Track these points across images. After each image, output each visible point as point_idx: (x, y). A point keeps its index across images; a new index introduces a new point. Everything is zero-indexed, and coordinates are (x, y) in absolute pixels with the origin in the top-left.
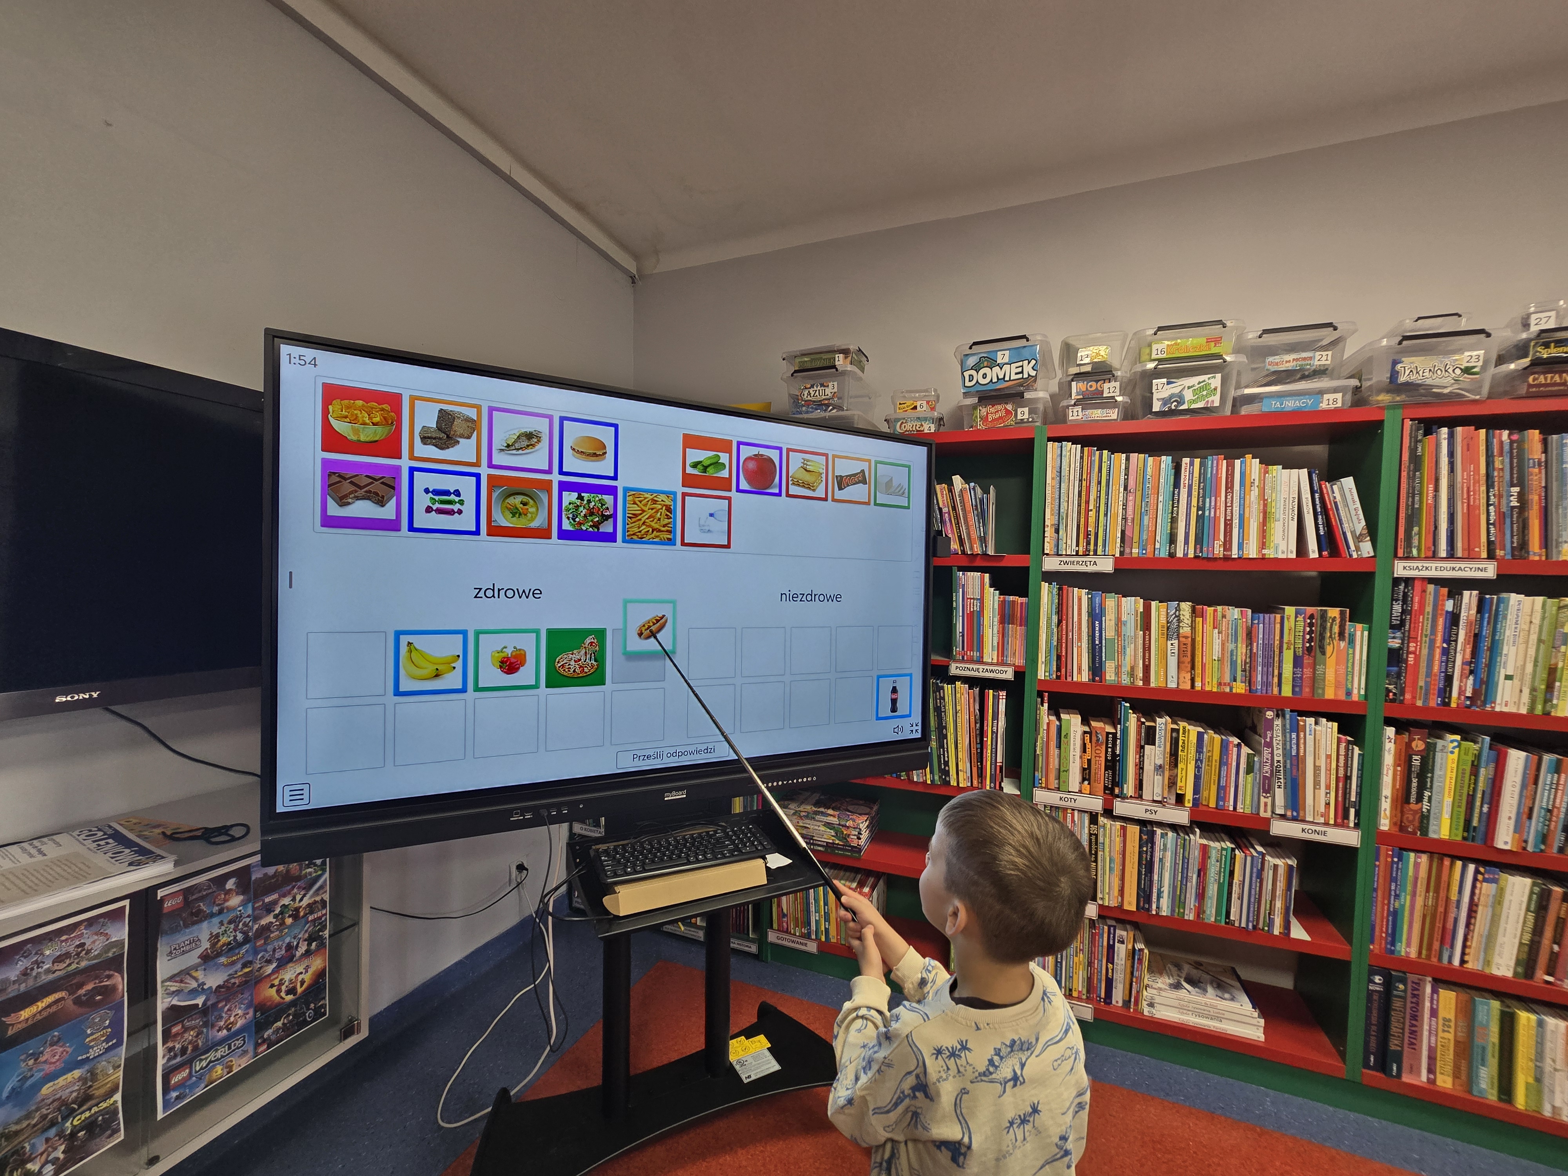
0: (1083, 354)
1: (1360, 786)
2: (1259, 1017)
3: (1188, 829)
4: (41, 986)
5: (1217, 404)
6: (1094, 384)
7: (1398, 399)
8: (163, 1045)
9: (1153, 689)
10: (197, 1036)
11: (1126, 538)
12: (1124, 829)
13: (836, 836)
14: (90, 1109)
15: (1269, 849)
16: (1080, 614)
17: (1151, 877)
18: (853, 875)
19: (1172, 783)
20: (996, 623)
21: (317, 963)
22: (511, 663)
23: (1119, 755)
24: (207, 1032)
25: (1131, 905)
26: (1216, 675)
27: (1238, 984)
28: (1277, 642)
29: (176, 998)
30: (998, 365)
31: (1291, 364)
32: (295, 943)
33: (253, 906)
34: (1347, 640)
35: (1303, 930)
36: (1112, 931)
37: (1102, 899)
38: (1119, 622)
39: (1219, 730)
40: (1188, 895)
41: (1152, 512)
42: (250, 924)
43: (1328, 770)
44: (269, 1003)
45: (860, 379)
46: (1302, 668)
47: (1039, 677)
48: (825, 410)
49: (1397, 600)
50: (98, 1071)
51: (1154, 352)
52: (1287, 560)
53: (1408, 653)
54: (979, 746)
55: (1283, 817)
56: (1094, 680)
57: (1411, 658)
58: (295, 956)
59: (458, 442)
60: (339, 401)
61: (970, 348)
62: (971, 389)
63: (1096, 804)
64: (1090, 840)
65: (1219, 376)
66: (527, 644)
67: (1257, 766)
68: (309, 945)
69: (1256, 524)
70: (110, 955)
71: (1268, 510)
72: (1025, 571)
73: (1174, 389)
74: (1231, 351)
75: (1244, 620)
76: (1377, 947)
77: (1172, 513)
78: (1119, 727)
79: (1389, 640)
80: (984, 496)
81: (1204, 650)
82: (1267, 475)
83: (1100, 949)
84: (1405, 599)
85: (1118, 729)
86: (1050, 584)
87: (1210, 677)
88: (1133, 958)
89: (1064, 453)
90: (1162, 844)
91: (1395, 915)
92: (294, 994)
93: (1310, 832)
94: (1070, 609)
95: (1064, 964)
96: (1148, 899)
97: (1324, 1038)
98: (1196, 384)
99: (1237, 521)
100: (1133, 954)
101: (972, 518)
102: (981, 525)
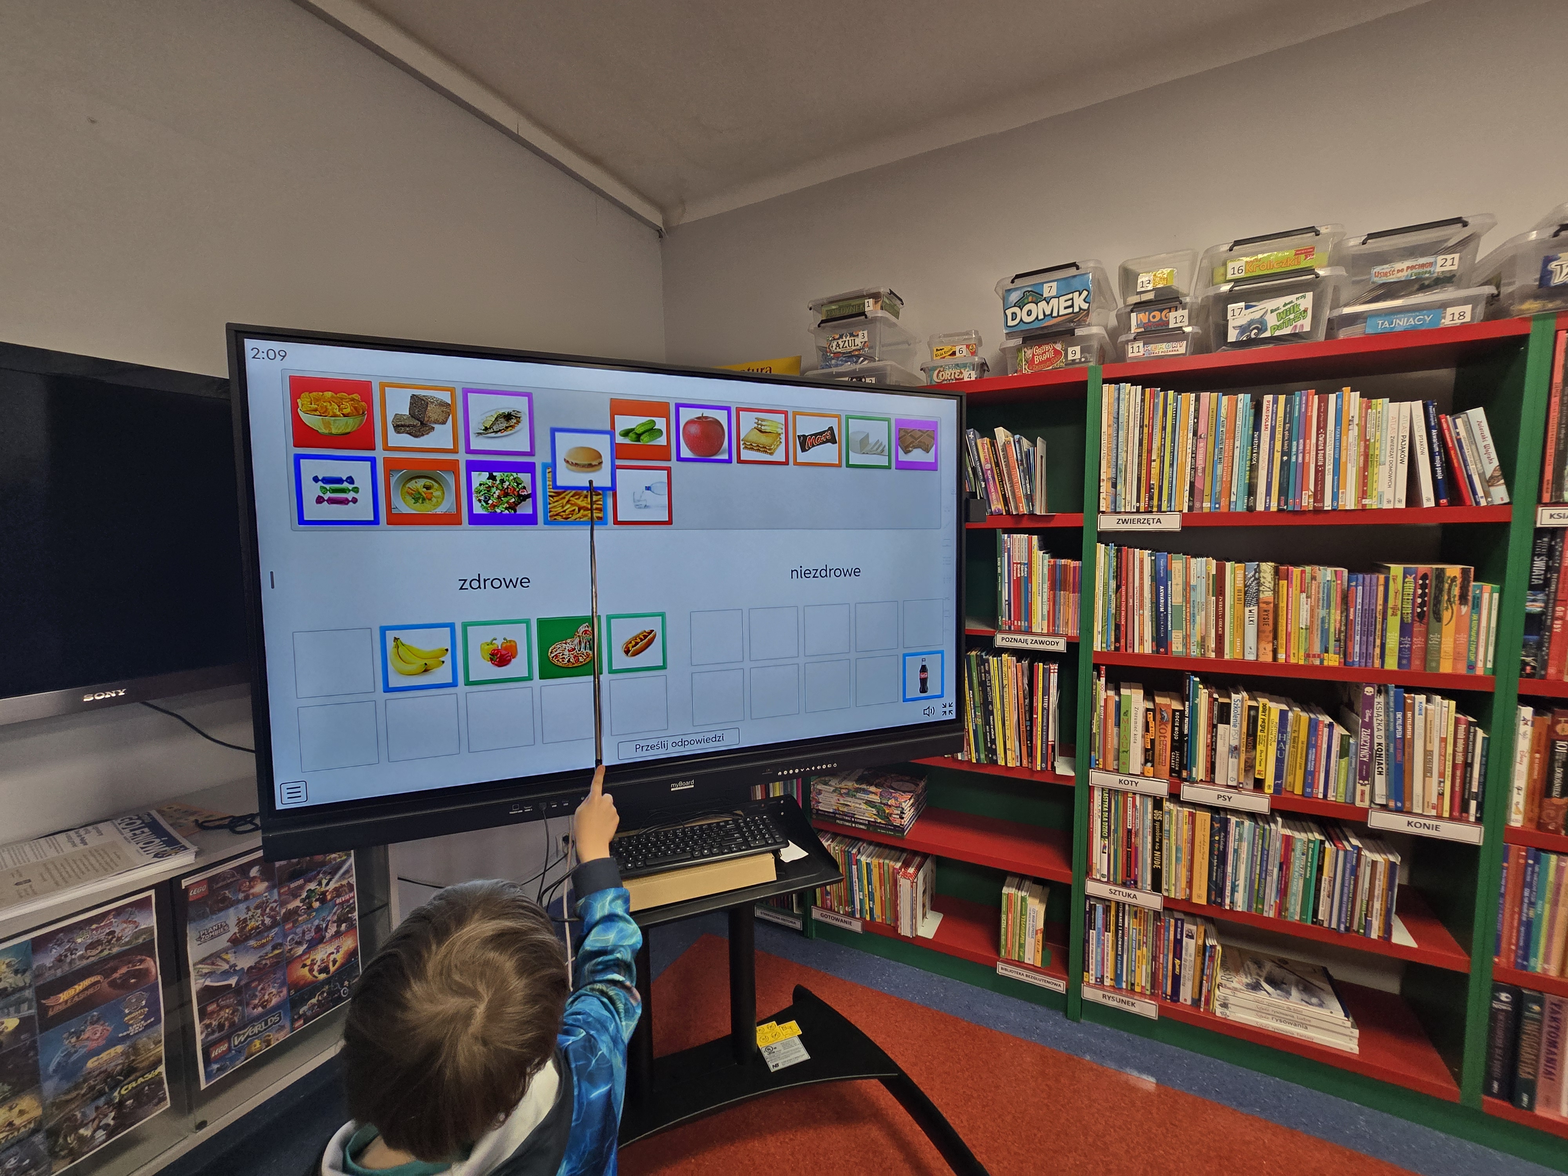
0: (1144, 279)
1: (1484, 775)
2: (1353, 1027)
3: (1270, 819)
4: (77, 970)
5: (1307, 328)
6: (1157, 313)
7: (1550, 305)
8: (200, 1022)
9: (1227, 662)
10: (233, 1014)
11: (1196, 491)
12: (1192, 816)
13: (878, 815)
14: (136, 1080)
15: (1367, 841)
16: (1141, 578)
17: (1224, 869)
18: (897, 853)
19: (1250, 766)
20: (1046, 590)
21: (349, 943)
22: (502, 655)
23: (1187, 735)
24: (243, 1009)
25: (1200, 897)
26: (1303, 646)
27: (1328, 987)
28: (1380, 608)
29: (209, 979)
30: (1045, 299)
31: (1405, 273)
32: (324, 926)
33: (279, 892)
34: (1470, 603)
35: (1408, 934)
36: (1179, 925)
37: (1167, 890)
38: (1187, 586)
39: (1308, 706)
40: (1267, 891)
41: (1226, 461)
42: (278, 909)
43: (1443, 755)
44: (302, 982)
45: (893, 325)
46: (1411, 636)
47: (1095, 649)
48: (856, 362)
49: (1539, 555)
50: (140, 1046)
51: (1230, 271)
52: (1395, 510)
53: (1554, 618)
54: (1028, 723)
55: (1384, 807)
56: (1158, 652)
57: (1557, 625)
58: (324, 937)
59: (433, 428)
60: (307, 393)
61: (1013, 282)
63: (1161, 788)
64: (1154, 827)
65: (1310, 295)
66: (517, 635)
67: (1353, 749)
68: (339, 926)
69: (1355, 469)
70: (141, 941)
71: (1371, 452)
72: (1078, 532)
73: (1254, 314)
74: (1325, 261)
75: (1339, 582)
76: (1504, 960)
77: (1251, 460)
78: (1187, 703)
79: (1528, 604)
80: (1031, 449)
81: (1289, 617)
82: (1370, 411)
83: (1166, 942)
84: (1550, 553)
85: (1187, 706)
86: (1107, 545)
87: (1296, 647)
88: (1204, 954)
89: (1122, 396)
90: (1237, 833)
91: (1529, 926)
92: (328, 973)
93: (1418, 825)
94: (1130, 574)
95: (1125, 956)
96: (1221, 893)
97: (1435, 1056)
98: (1281, 307)
99: (1332, 467)
100: (1203, 950)
101: (1017, 474)
102: (1028, 481)
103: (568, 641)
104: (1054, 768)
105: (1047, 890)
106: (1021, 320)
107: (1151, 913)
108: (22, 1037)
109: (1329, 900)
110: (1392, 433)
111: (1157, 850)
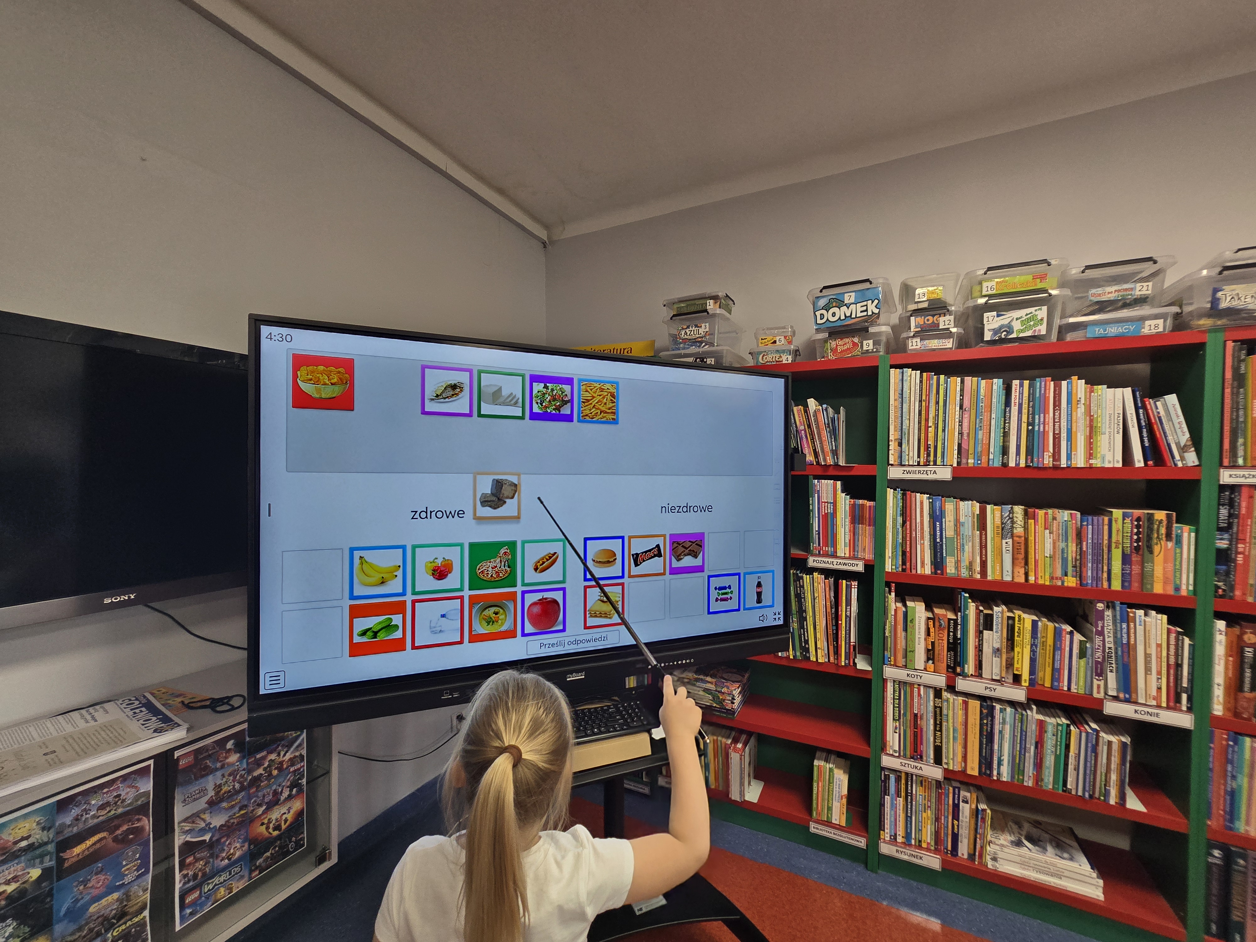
0: (920, 292)
1: (1191, 674)
3: (1025, 706)
4: (90, 828)
5: (1043, 332)
6: (930, 318)
7: (1219, 323)
8: (180, 873)
9: (990, 581)
10: (205, 865)
11: (963, 450)
12: (965, 703)
13: (713, 700)
14: (125, 923)
15: (1103, 725)
16: (922, 516)
17: (991, 746)
18: (728, 731)
19: (1010, 664)
20: (847, 523)
21: (298, 805)
22: (441, 571)
23: (960, 639)
24: (213, 862)
25: (973, 769)
26: (1048, 570)
27: (1075, 844)
28: (1106, 542)
29: (189, 836)
30: (846, 305)
31: (1113, 295)
32: (280, 790)
33: (247, 761)
34: (1174, 540)
35: (1139, 801)
36: (957, 792)
37: (947, 764)
38: (958, 523)
39: (1052, 617)
40: (1026, 764)
41: (986, 428)
42: (245, 776)
43: (1159, 657)
44: (260, 838)
45: (728, 319)
46: (1131, 565)
47: (887, 570)
48: (699, 346)
49: (1223, 505)
50: (132, 893)
51: (984, 289)
52: (1114, 469)
53: (1237, 553)
54: (834, 628)
55: (1116, 698)
56: (936, 573)
57: (1240, 558)
58: (280, 800)
60: (305, 367)
61: (821, 291)
62: (822, 327)
63: (940, 681)
64: (935, 712)
65: (1045, 308)
66: (453, 555)
67: (1089, 652)
68: (291, 791)
69: (1083, 437)
70: (139, 803)
71: (1095, 425)
72: (872, 479)
73: (1004, 320)
74: (1055, 285)
75: (1074, 522)
76: (1214, 822)
77: (1004, 428)
78: (959, 614)
79: (1217, 542)
80: (835, 415)
81: (1037, 548)
82: (1092, 394)
83: (946, 806)
84: (1231, 504)
85: (959, 616)
86: (895, 490)
87: (1043, 572)
88: (977, 817)
89: (905, 378)
90: (1001, 718)
91: (1233, 795)
92: (280, 830)
93: (1143, 713)
94: (913, 512)
95: (913, 818)
96: (990, 766)
97: (1163, 903)
98: (1024, 316)
99: (1065, 435)
100: (976, 813)
101: (825, 434)
102: (833, 440)
103: (492, 560)
104: (855, 664)
105: (849, 762)
106: (828, 319)
107: (934, 782)
108: (43, 885)
109: (1075, 773)
110: (1109, 411)
111: (939, 731)
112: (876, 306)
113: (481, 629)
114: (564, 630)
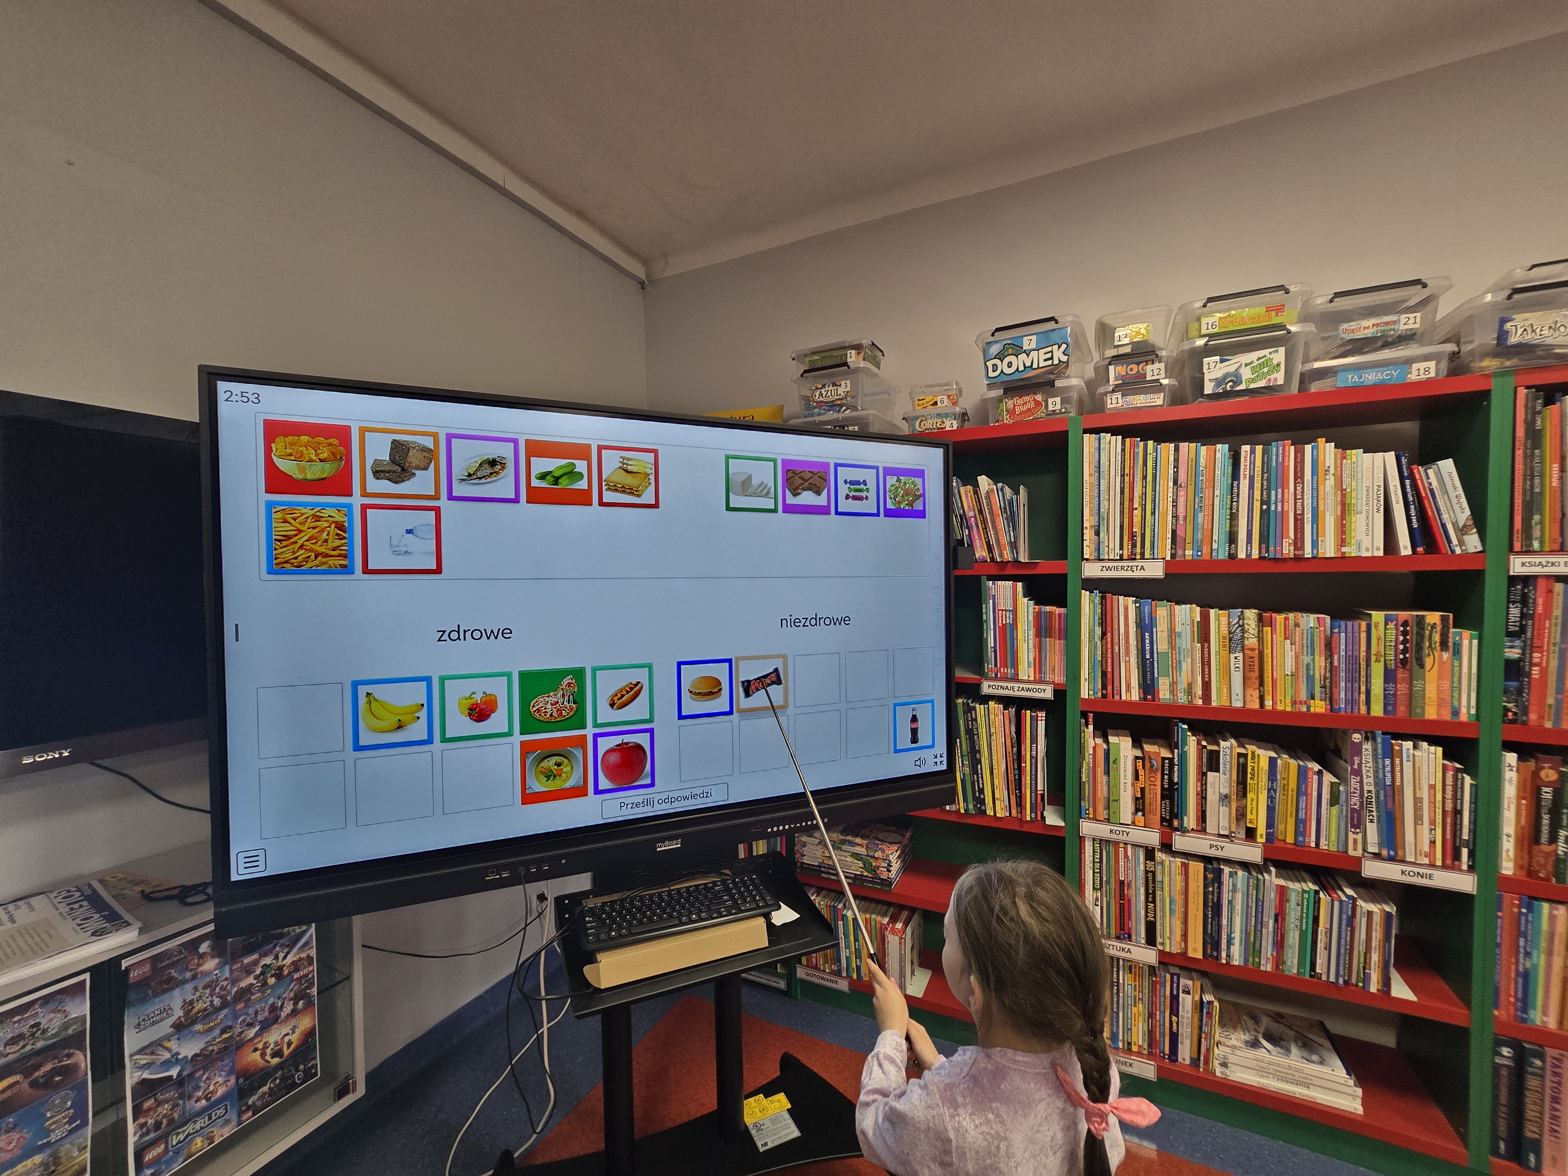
0: (1121, 333)
1: (1474, 822)
2: (1355, 1085)
3: (1262, 869)
5: (1281, 381)
6: (1134, 366)
7: (1508, 363)
8: (134, 1122)
9: (1214, 708)
10: (171, 1110)
11: (1178, 539)
12: (1185, 866)
13: (864, 868)
15: (1360, 890)
16: (1127, 625)
17: (1219, 920)
18: (885, 908)
19: (1241, 815)
20: (1031, 637)
21: (306, 1022)
22: (481, 710)
23: (1177, 784)
24: (184, 1103)
25: (1196, 951)
26: (1289, 692)
27: (1328, 1044)
28: (1363, 654)
29: (147, 1071)
30: (1025, 352)
31: (1371, 330)
32: (280, 1004)
33: (230, 969)
34: (1451, 650)
35: (1407, 987)
36: (1175, 980)
37: (1162, 944)
38: (1173, 634)
39: (1295, 752)
40: (1263, 943)
41: (1207, 510)
42: (229, 987)
43: (1433, 802)
44: (252, 1069)
45: (875, 375)
46: (1395, 683)
47: (1082, 696)
48: (839, 411)
49: (1514, 603)
50: (62, 1154)
51: (1204, 327)
52: (1373, 558)
53: (1532, 665)
54: (1017, 772)
55: (1377, 856)
56: (1145, 699)
57: (1535, 671)
58: (279, 1017)
59: (414, 474)
60: (282, 437)
61: (993, 335)
63: (1153, 838)
64: (1147, 878)
65: (1282, 350)
66: (498, 689)
67: (1343, 797)
68: (295, 1004)
69: (1333, 517)
70: (70, 1032)
71: (1348, 502)
72: (1062, 579)
73: (1230, 367)
74: (1296, 320)
75: (1322, 629)
76: (1503, 1013)
77: (1231, 508)
78: (1176, 751)
79: (1506, 650)
80: (1014, 497)
81: (1275, 663)
82: (1345, 461)
83: (1162, 999)
84: (1524, 601)
85: (1176, 754)
86: (1092, 592)
87: (1283, 694)
88: (1201, 1011)
89: (1102, 446)
90: (1231, 884)
91: (1526, 977)
92: (281, 1056)
93: (1412, 874)
94: (1115, 620)
95: (1121, 1014)
96: (1217, 946)
97: (1438, 1114)
98: (1255, 360)
99: (1310, 515)
100: (1200, 1006)
101: (1001, 522)
102: (1011, 529)
103: (551, 694)
104: (1043, 818)
106: (1002, 371)
107: (1146, 968)
109: (1326, 952)
110: (1367, 483)
111: (1151, 902)
112: (1063, 353)
113: (538, 785)
114: (652, 785)
